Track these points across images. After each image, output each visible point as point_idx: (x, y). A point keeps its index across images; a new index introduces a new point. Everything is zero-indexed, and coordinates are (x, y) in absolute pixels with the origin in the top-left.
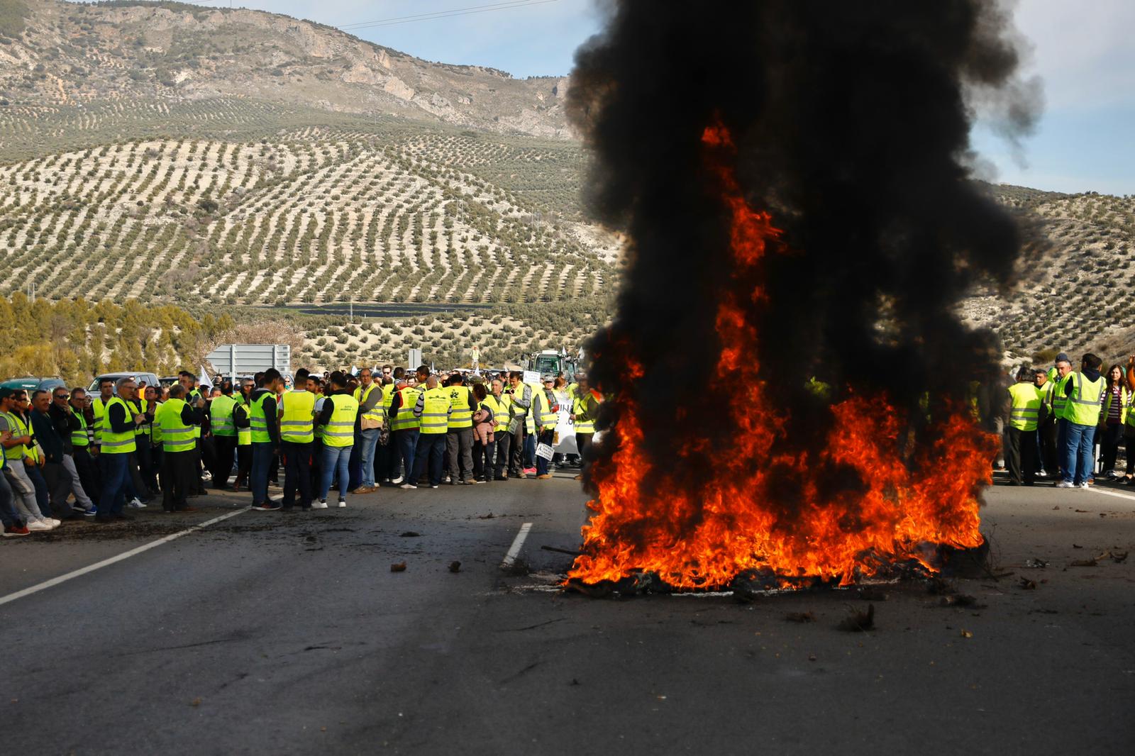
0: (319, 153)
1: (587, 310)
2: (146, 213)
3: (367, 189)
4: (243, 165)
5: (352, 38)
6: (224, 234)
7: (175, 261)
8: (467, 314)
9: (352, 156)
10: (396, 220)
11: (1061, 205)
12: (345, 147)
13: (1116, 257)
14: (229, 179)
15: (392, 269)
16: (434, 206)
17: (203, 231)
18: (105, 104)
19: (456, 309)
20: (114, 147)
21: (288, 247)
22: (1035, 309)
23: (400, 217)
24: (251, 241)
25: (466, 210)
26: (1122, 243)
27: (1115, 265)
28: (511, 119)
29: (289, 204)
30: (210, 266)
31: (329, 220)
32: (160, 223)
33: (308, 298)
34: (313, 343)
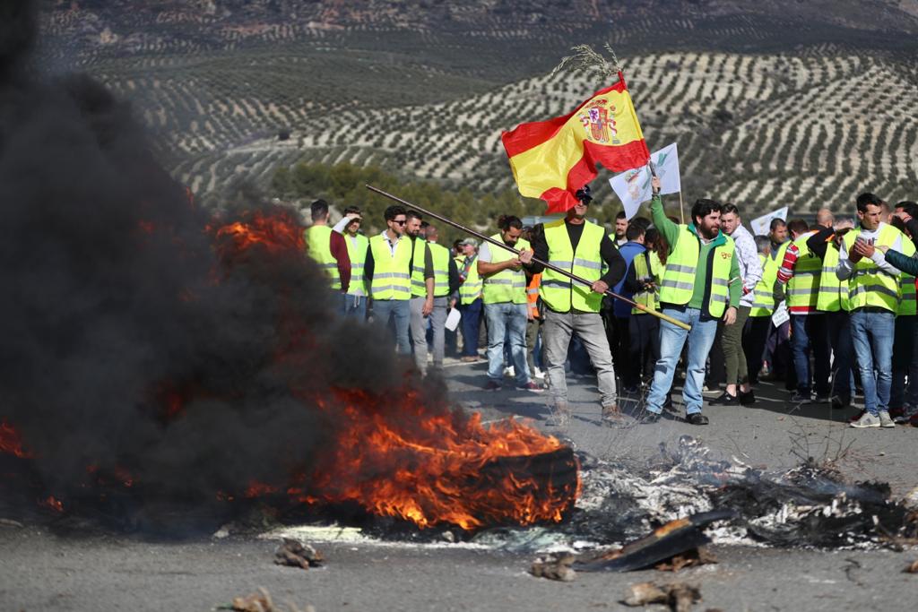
0: (831, 67)
3: (877, 102)
4: (758, 79)
6: (737, 144)
7: (690, 169)
9: (862, 70)
10: (904, 134)
12: (857, 62)
14: (744, 91)
15: (898, 181)
17: (719, 141)
20: (637, 60)
21: (799, 157)
23: (907, 131)
24: (763, 150)
29: (800, 116)
30: (723, 174)
31: (839, 133)
32: (677, 131)
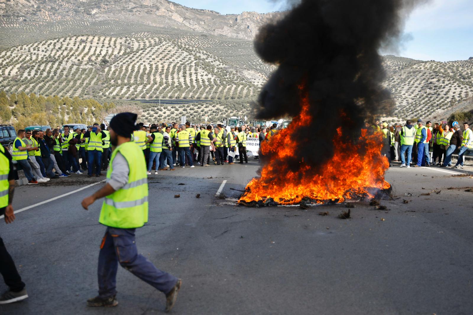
0: (147, 42)
1: (248, 102)
2: (81, 63)
3: (166, 56)
4: (118, 46)
6: (111, 72)
7: (93, 82)
8: (203, 103)
9: (159, 43)
10: (177, 68)
11: (422, 65)
12: (157, 40)
13: (441, 84)
14: (113, 51)
15: (175, 86)
16: (191, 63)
17: (103, 71)
18: (64, 22)
20: (68, 38)
21: (136, 77)
22: (411, 103)
23: (178, 67)
24: (122, 75)
25: (203, 64)
26: (443, 79)
27: (440, 87)
28: (220, 30)
29: (136, 61)
30: (106, 84)
31: (151, 68)
32: (87, 68)
33: (143, 97)
34: (145, 114)
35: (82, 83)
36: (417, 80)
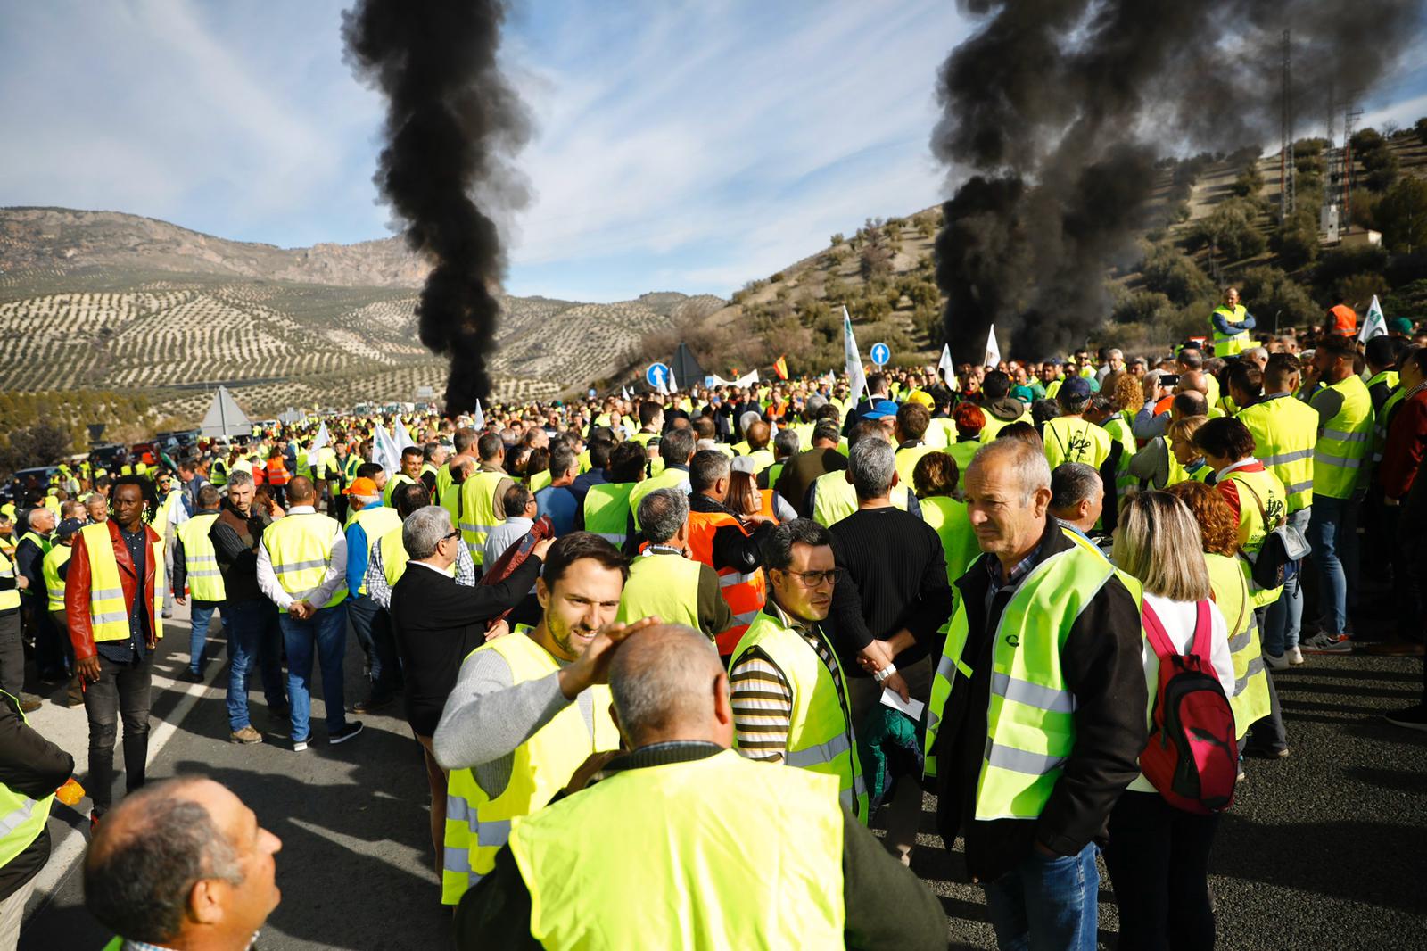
0: (172, 298)
1: (341, 377)
2: (67, 337)
3: (205, 317)
4: (126, 308)
5: (180, 228)
6: (119, 348)
7: (91, 364)
8: (274, 384)
9: (193, 299)
10: (225, 334)
11: (578, 309)
12: (188, 294)
13: (605, 334)
14: (117, 315)
15: (226, 361)
16: (247, 324)
17: (106, 347)
18: (19, 271)
19: (267, 381)
20: (39, 299)
21: (161, 352)
23: (226, 332)
24: (137, 350)
25: (265, 326)
26: (607, 327)
27: (604, 338)
28: (283, 272)
29: (158, 328)
30: (114, 366)
31: (184, 336)
32: (77, 343)
33: (179, 380)
34: (187, 405)
35: (73, 369)
36: (574, 330)
